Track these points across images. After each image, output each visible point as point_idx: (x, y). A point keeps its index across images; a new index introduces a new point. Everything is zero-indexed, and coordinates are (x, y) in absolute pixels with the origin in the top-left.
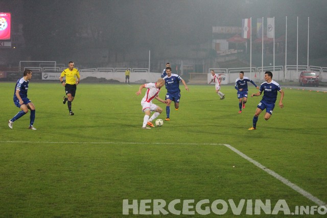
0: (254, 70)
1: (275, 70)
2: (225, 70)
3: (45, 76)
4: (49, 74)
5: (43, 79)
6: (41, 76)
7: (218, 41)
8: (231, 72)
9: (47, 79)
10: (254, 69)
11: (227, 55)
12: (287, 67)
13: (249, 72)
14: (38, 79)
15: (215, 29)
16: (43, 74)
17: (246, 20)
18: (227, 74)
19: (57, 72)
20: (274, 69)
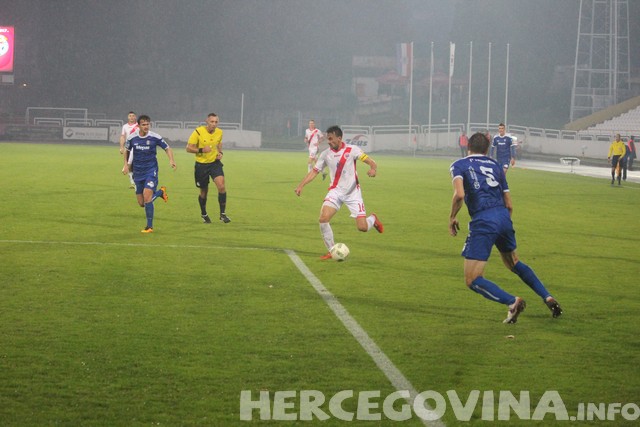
0: (416, 130)
1: (452, 131)
2: (368, 129)
3: (69, 134)
4: (75, 130)
5: (65, 137)
6: (62, 132)
7: (360, 80)
8: (377, 133)
9: (71, 138)
10: (416, 128)
11: (375, 105)
12: (471, 126)
13: (408, 132)
14: (57, 138)
15: (358, 61)
16: (65, 129)
17: (404, 46)
18: (370, 136)
19: (88, 126)
20: (449, 128)
